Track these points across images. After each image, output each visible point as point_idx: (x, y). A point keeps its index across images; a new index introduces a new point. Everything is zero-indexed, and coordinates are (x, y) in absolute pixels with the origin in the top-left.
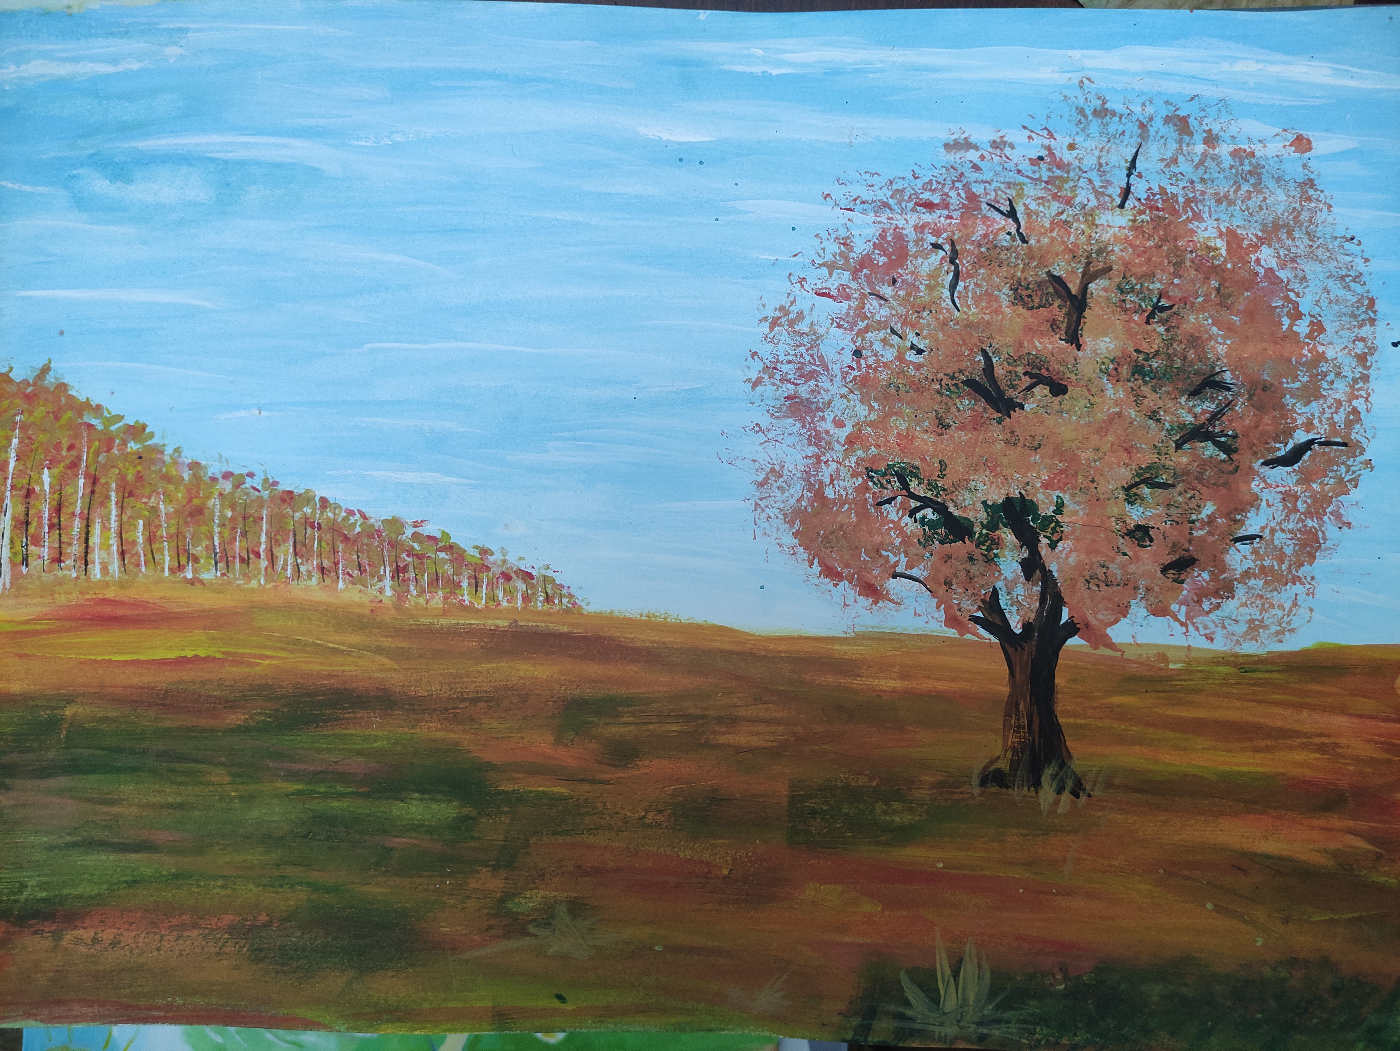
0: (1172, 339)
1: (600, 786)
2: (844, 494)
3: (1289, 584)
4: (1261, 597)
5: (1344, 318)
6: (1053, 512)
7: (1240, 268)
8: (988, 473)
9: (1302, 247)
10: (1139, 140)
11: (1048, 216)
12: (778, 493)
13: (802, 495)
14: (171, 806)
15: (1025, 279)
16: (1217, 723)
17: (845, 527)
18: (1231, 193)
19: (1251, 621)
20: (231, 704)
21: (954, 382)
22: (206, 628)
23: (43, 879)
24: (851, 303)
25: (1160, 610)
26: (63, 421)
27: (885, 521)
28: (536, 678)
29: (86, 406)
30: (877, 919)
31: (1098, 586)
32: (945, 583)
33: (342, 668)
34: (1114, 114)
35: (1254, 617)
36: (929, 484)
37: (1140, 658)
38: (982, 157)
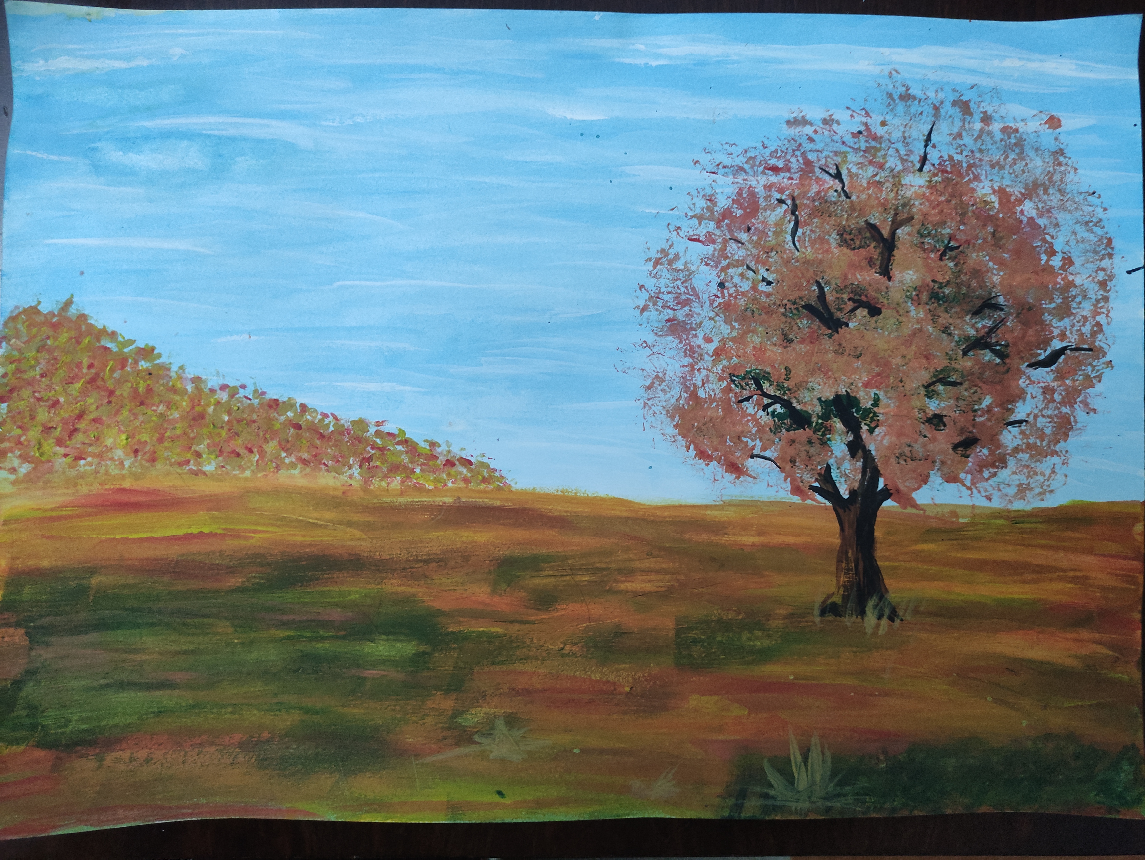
0: (959, 272)
1: (528, 626)
2: (713, 394)
3: (1049, 457)
4: (1027, 467)
5: (1088, 254)
6: (872, 405)
7: (1009, 217)
8: (822, 376)
9: (1055, 201)
10: (933, 119)
11: (865, 177)
12: (661, 394)
13: (680, 396)
14: (186, 652)
15: (849, 226)
16: (995, 562)
17: (713, 420)
18: (1002, 160)
19: (1020, 485)
20: (231, 571)
21: (795, 306)
22: (209, 510)
23: (84, 714)
24: (716, 246)
25: (951, 478)
26: (83, 345)
27: (745, 414)
28: (476, 542)
29: (103, 332)
30: (744, 721)
31: (905, 461)
32: (791, 461)
33: (321, 539)
34: (914, 98)
35: (1022, 482)
36: (778, 385)
37: (937, 515)
38: (816, 132)
